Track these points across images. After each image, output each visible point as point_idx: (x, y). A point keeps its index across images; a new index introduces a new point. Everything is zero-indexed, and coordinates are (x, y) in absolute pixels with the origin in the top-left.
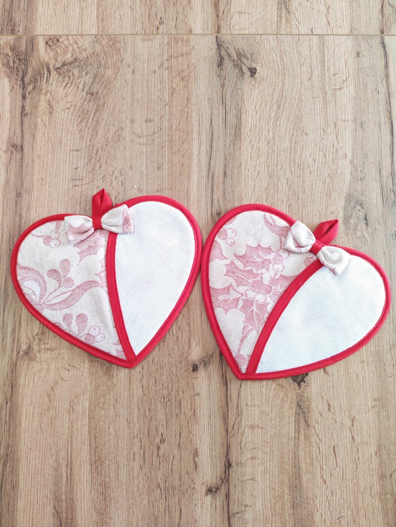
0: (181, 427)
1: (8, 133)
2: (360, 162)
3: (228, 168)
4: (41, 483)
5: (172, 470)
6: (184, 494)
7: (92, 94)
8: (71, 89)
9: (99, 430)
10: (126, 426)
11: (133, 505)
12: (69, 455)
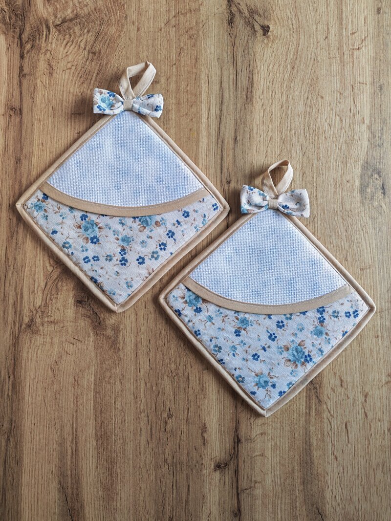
0: (189, 402)
1: (6, 94)
2: (378, 127)
3: (238, 133)
4: (45, 459)
5: (179, 445)
6: (192, 470)
7: (94, 53)
8: (72, 48)
9: (105, 405)
10: (133, 401)
11: (140, 481)
12: (75, 430)
